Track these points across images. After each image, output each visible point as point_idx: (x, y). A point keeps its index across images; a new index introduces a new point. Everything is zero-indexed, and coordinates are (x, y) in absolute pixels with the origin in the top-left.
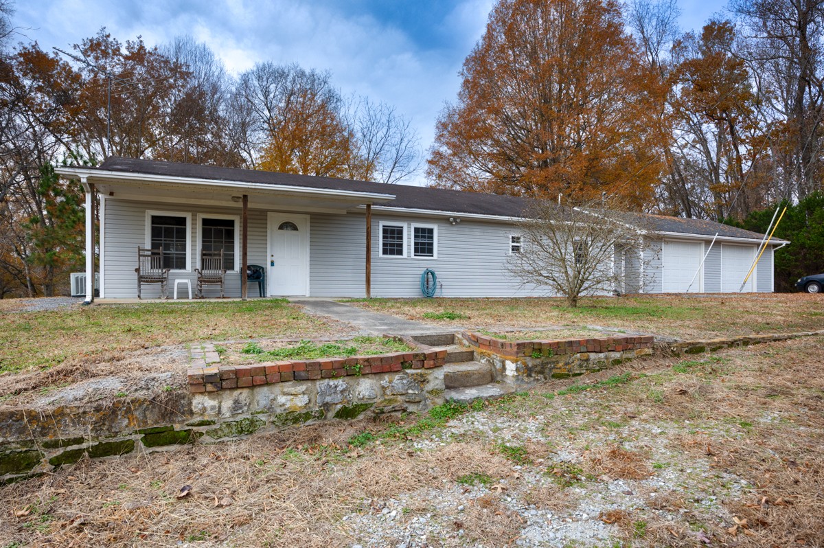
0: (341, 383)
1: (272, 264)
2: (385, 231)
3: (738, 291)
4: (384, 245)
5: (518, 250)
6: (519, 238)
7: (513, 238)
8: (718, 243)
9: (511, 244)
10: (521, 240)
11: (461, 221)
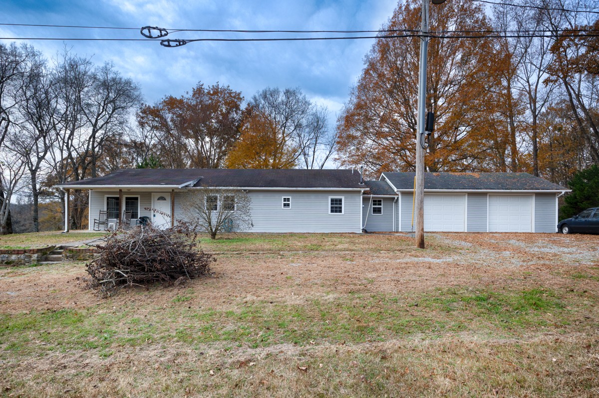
0: (7, 255)
1: (154, 216)
3: (411, 231)
4: (208, 205)
5: (289, 205)
6: (289, 199)
7: (284, 199)
8: (485, 194)
9: (283, 202)
10: (290, 200)
11: (250, 191)
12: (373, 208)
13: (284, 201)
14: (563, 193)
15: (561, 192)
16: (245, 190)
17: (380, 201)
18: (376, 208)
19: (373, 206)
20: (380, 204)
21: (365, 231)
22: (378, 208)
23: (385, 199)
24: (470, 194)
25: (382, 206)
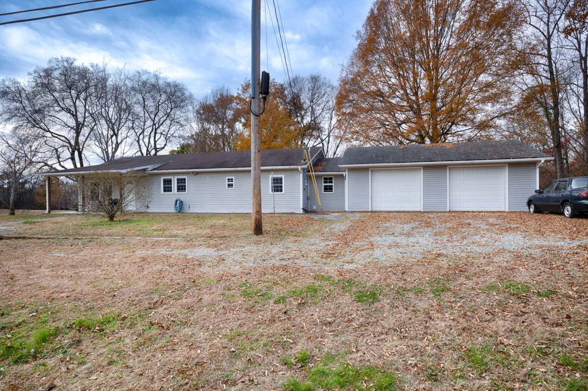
2: (164, 181)
4: (164, 187)
5: (232, 186)
6: (232, 179)
7: (229, 179)
8: (444, 167)
9: (227, 183)
10: (234, 180)
11: (197, 173)
12: (325, 186)
13: (228, 181)
14: (543, 162)
15: (540, 161)
16: (193, 172)
17: (331, 179)
18: (327, 186)
19: (324, 184)
20: (332, 182)
21: (306, 211)
22: (330, 186)
23: (336, 176)
24: (426, 168)
25: (333, 184)
